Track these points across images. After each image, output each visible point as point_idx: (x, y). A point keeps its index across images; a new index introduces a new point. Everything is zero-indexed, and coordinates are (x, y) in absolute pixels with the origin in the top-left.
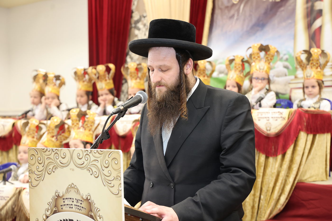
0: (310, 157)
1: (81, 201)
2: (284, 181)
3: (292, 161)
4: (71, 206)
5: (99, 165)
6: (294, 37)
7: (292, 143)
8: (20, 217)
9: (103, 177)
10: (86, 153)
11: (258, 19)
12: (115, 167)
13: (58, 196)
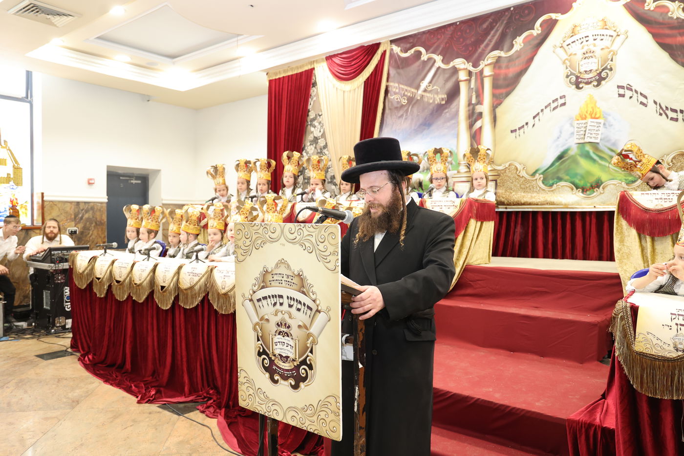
0: (478, 242)
1: (292, 276)
4: (281, 282)
5: (313, 240)
6: (457, 136)
7: (463, 229)
8: (213, 292)
9: (318, 252)
10: (299, 228)
11: (425, 119)
12: (333, 242)
13: (267, 272)
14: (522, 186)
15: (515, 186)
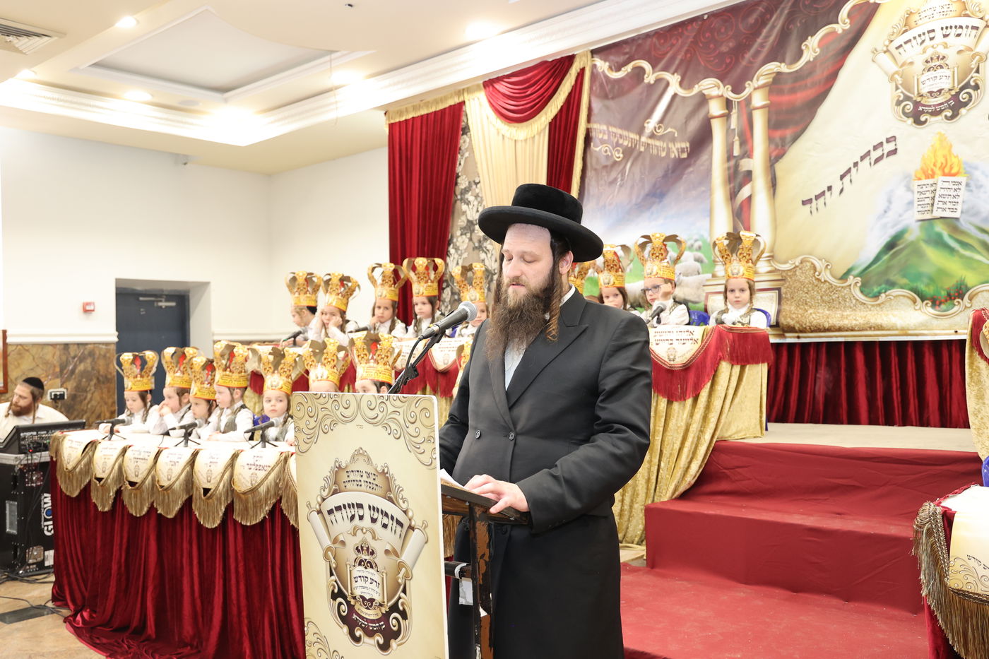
0: (737, 400)
1: (375, 475)
2: (696, 439)
3: (708, 407)
4: (360, 483)
5: (400, 418)
6: (710, 213)
7: (709, 379)
9: (407, 438)
10: (381, 401)
11: (654, 185)
12: (426, 422)
13: (339, 468)
14: (826, 298)
15: (813, 298)
